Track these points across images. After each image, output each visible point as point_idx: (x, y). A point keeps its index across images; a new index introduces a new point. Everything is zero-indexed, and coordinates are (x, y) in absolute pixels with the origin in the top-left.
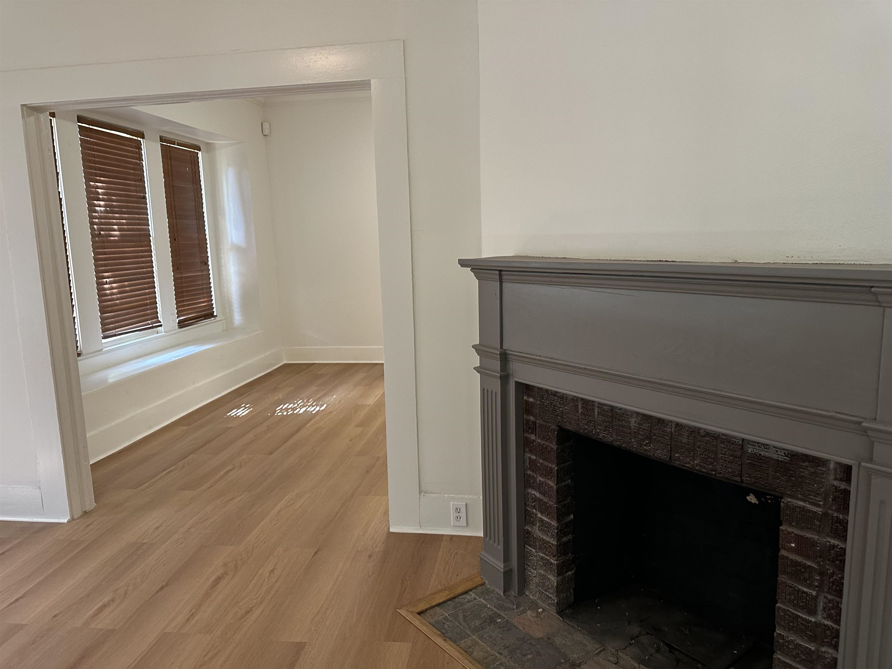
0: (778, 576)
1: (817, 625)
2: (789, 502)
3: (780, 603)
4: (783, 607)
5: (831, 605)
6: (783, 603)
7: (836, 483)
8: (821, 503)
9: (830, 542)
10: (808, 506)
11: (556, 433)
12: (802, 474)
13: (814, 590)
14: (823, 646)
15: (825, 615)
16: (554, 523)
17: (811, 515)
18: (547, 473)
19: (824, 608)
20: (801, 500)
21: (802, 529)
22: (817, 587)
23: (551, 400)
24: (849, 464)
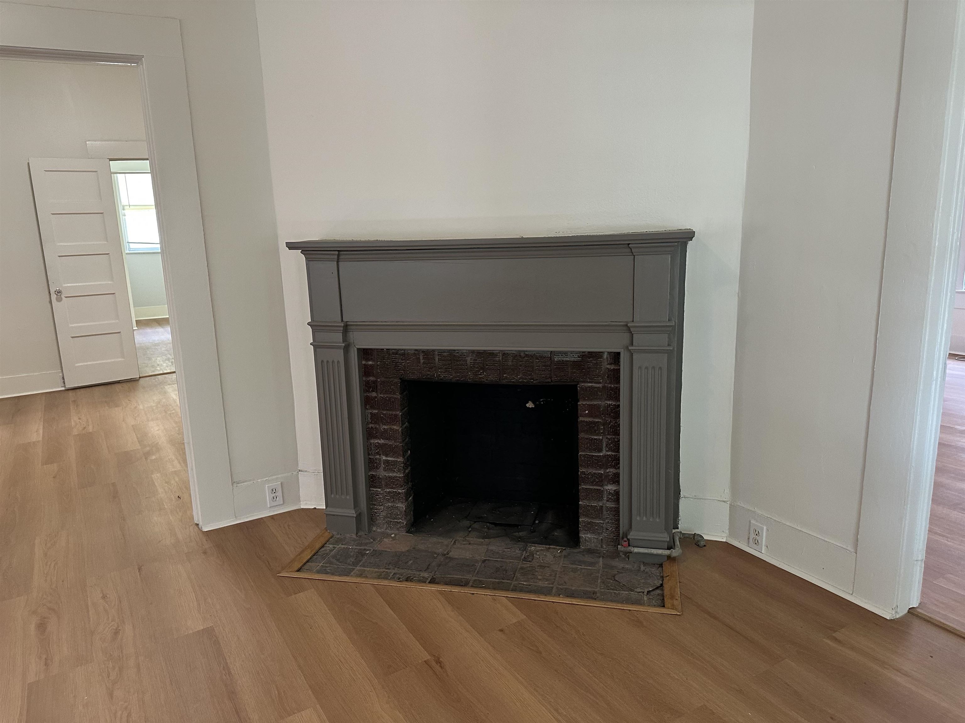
0: (578, 435)
1: (605, 456)
2: (583, 386)
3: (581, 452)
4: (583, 453)
5: (610, 442)
6: (584, 451)
7: (608, 366)
8: (601, 381)
9: (607, 403)
10: (594, 385)
11: (399, 384)
12: (590, 366)
13: (601, 436)
14: (607, 469)
15: (607, 449)
16: (401, 459)
17: (596, 390)
18: (393, 419)
19: (606, 445)
20: (590, 382)
21: (591, 400)
22: (602, 433)
23: (392, 358)
24: (619, 351)
